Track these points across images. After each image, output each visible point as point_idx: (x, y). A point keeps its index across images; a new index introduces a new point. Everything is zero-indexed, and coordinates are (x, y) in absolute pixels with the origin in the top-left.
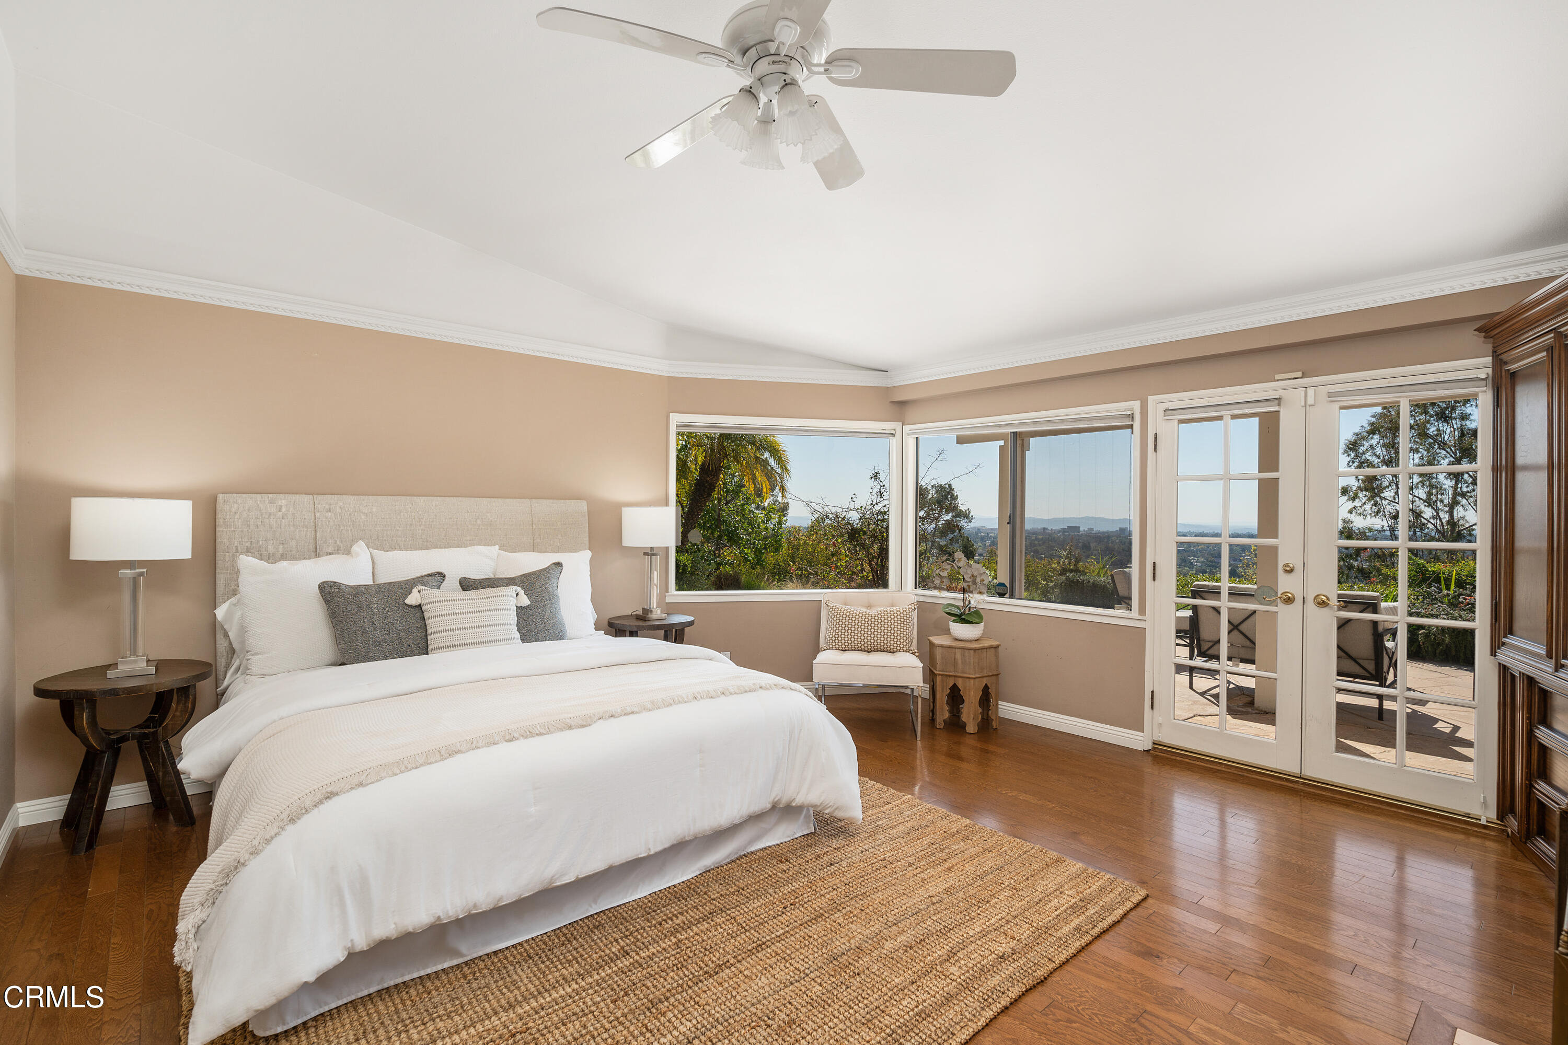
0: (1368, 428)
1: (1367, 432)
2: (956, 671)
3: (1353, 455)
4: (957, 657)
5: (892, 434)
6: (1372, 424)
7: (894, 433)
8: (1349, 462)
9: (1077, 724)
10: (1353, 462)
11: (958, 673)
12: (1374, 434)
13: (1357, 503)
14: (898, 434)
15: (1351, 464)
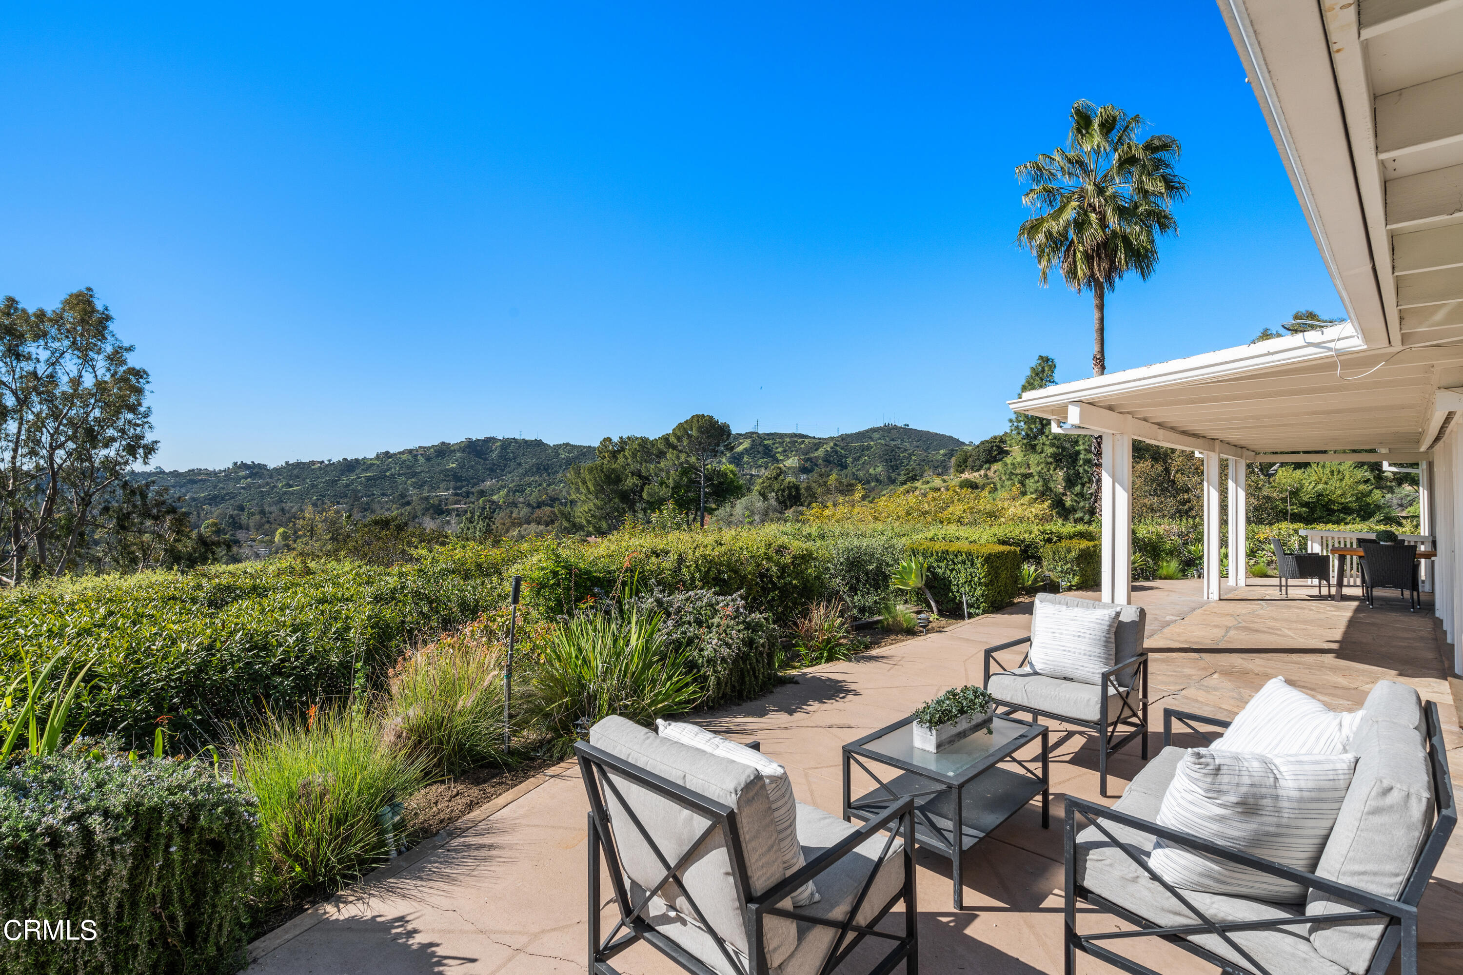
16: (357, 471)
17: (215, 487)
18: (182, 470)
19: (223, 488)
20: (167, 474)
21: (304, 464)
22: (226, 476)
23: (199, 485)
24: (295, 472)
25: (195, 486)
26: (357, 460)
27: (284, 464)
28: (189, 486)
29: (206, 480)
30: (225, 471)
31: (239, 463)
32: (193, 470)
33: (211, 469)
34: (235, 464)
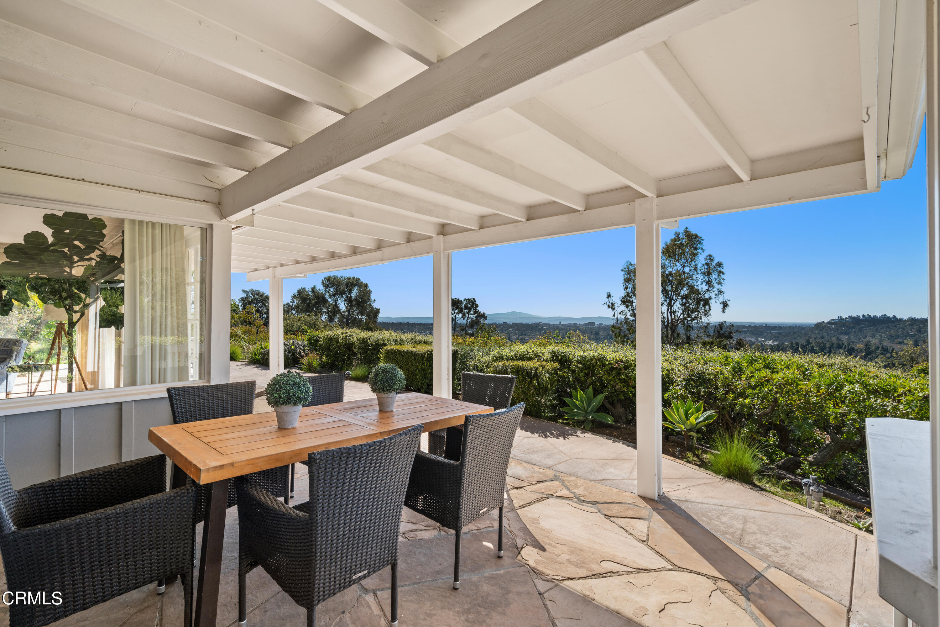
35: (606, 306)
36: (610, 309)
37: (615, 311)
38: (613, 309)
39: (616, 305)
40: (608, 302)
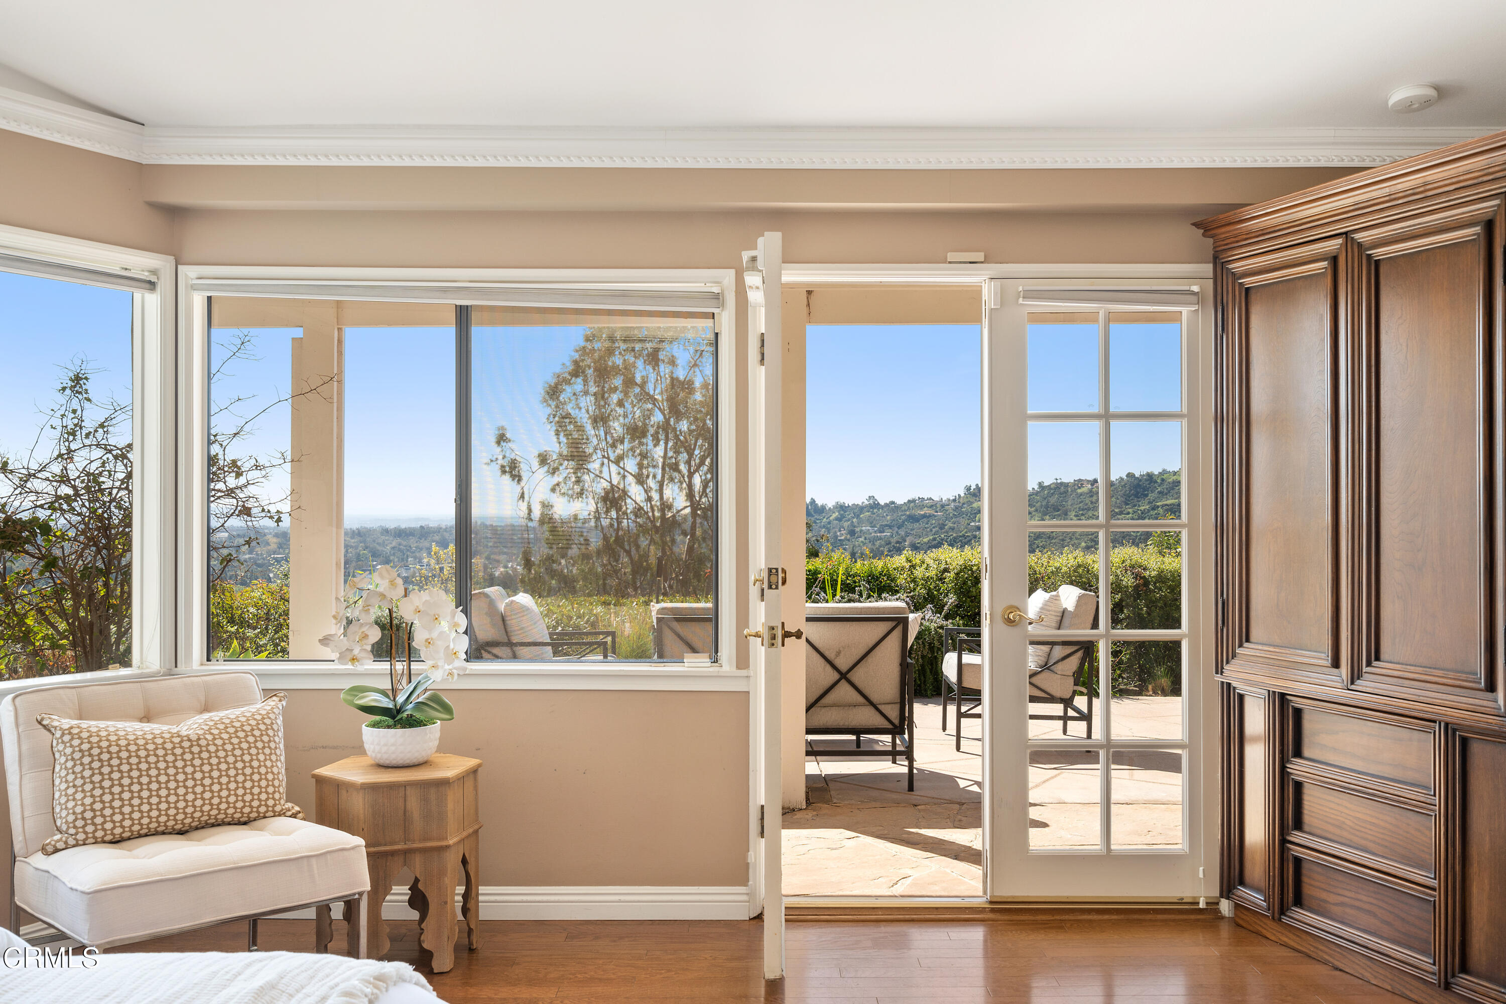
0: (571, 367)
1: (570, 373)
2: (406, 840)
3: (553, 404)
4: (409, 807)
5: (150, 282)
6: (576, 363)
7: (153, 279)
8: (549, 415)
9: (623, 898)
10: (554, 416)
11: (414, 841)
12: (577, 376)
13: (558, 478)
14: (165, 283)
15: (551, 419)
16: (1151, 496)
17: (942, 527)
18: (900, 501)
19: (953, 529)
20: (882, 507)
21: (1066, 485)
22: (956, 508)
23: (922, 524)
24: (1053, 500)
25: (916, 525)
26: (1150, 477)
27: (1036, 487)
28: (909, 525)
29: (930, 516)
30: (954, 500)
31: (973, 487)
32: (914, 501)
33: (936, 499)
34: (968, 489)
35: (496, 468)
36: (507, 477)
37: (523, 483)
38: (517, 478)
39: (524, 467)
40: (500, 457)
